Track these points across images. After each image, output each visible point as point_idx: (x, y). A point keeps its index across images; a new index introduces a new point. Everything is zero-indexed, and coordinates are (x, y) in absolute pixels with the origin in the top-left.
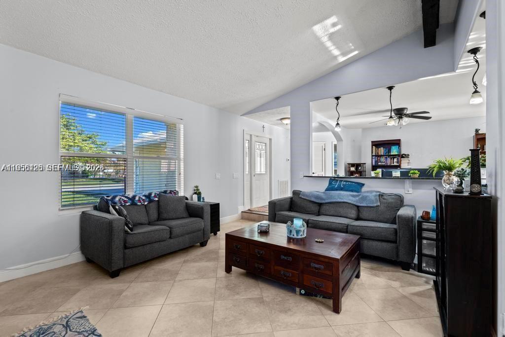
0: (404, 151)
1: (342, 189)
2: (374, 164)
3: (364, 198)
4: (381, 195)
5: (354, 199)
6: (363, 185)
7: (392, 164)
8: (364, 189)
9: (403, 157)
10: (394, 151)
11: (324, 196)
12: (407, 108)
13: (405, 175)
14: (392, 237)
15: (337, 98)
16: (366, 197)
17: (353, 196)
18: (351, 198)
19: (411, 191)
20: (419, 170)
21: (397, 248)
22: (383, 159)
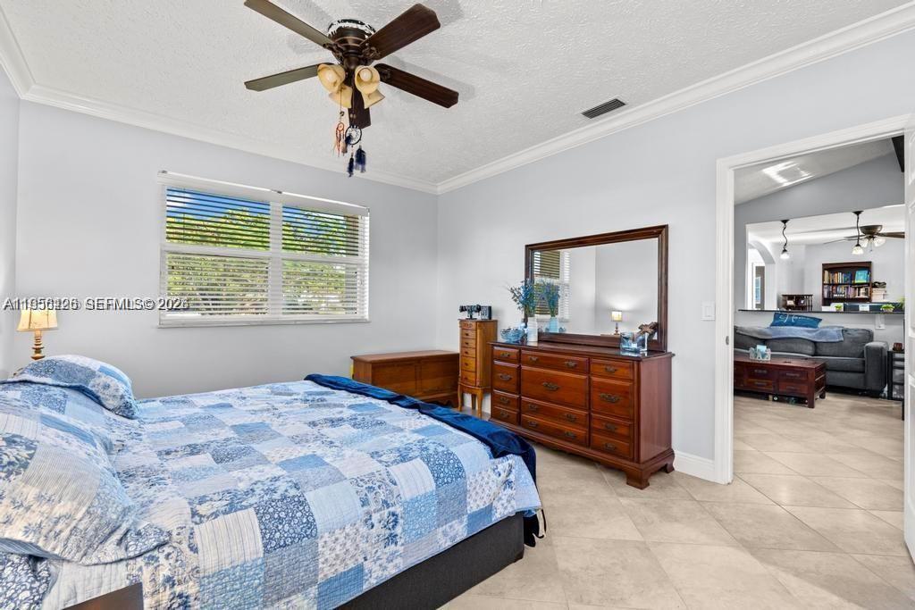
0: (876, 278)
1: (793, 325)
2: (826, 296)
3: (823, 334)
4: (845, 331)
5: (809, 334)
6: (820, 320)
7: (857, 297)
8: (821, 325)
9: (875, 287)
10: (861, 277)
11: (768, 331)
12: (881, 226)
13: (876, 309)
14: (859, 368)
15: (785, 222)
16: (826, 332)
17: (808, 331)
18: (806, 333)
19: (883, 326)
20: (894, 304)
21: (865, 378)
22: (841, 289)
